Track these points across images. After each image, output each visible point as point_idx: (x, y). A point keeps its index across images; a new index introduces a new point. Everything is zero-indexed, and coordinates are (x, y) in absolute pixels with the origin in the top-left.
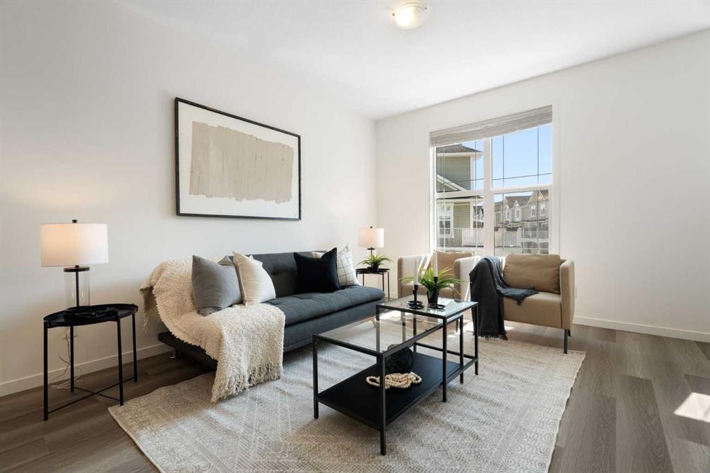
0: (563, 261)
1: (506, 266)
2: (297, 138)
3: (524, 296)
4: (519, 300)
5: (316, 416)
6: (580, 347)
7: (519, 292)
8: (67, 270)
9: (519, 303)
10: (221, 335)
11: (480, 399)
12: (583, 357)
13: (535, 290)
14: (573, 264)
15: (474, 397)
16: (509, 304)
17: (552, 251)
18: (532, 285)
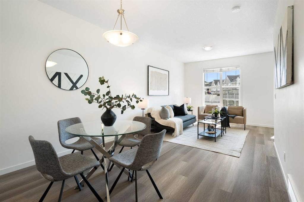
0: (244, 108)
1: (228, 109)
2: (168, 72)
3: (234, 117)
4: (233, 117)
5: (198, 138)
6: (248, 129)
7: (233, 116)
8: (142, 109)
9: (233, 118)
10: (175, 123)
11: (229, 136)
12: (249, 131)
13: (237, 115)
14: (246, 109)
15: (227, 136)
16: (230, 119)
17: (240, 105)
18: (236, 114)
